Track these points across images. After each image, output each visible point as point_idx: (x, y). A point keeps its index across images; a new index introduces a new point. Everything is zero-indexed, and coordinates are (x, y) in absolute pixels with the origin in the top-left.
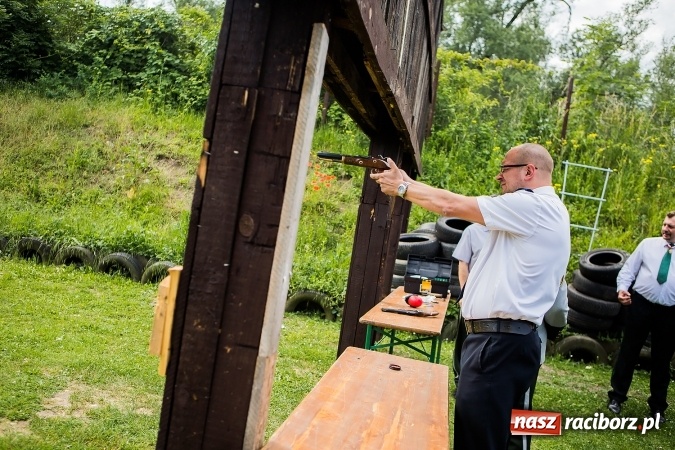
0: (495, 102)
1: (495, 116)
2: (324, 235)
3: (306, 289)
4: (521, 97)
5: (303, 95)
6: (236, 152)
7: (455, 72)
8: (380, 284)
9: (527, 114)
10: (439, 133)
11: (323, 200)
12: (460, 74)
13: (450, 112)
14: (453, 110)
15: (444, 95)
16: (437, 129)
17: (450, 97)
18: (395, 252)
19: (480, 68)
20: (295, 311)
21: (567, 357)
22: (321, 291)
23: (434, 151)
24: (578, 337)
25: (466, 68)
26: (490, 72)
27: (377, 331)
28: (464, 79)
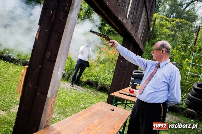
0: (173, 33)
1: (172, 37)
2: (112, 68)
3: (103, 84)
4: (181, 31)
5: (69, 13)
6: (47, 30)
7: (161, 22)
8: (121, 84)
9: (183, 37)
10: (153, 40)
11: (114, 58)
12: (162, 23)
13: (157, 34)
14: (159, 34)
15: (156, 29)
16: (153, 39)
17: (158, 29)
18: (131, 75)
19: (169, 21)
20: (100, 91)
21: (185, 116)
22: (108, 85)
23: (151, 46)
24: (190, 110)
25: (164, 21)
26: (172, 22)
27: (118, 99)
28: (163, 24)
